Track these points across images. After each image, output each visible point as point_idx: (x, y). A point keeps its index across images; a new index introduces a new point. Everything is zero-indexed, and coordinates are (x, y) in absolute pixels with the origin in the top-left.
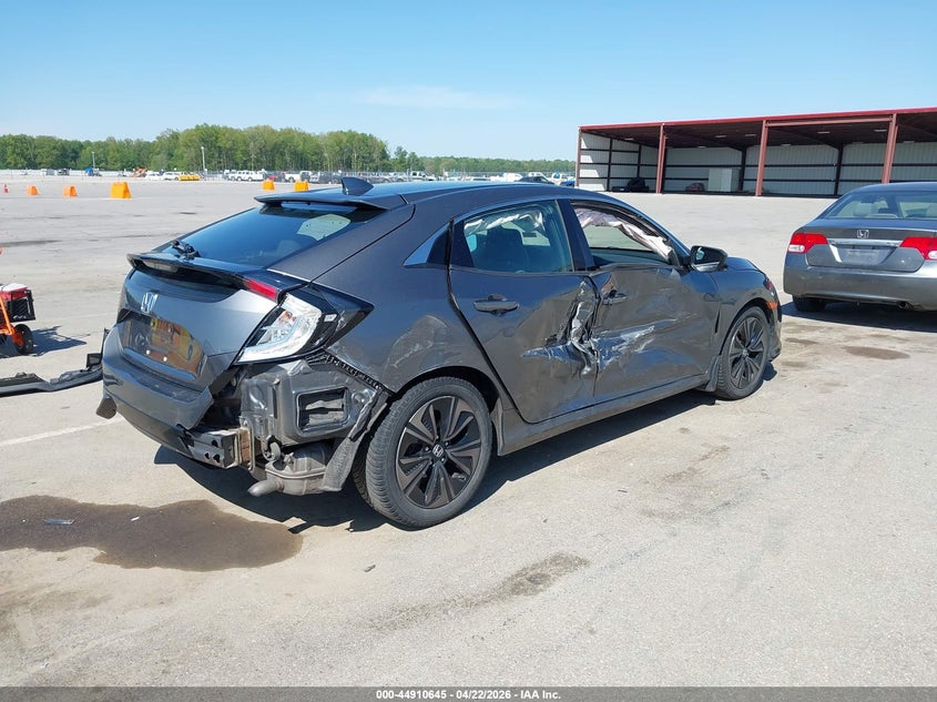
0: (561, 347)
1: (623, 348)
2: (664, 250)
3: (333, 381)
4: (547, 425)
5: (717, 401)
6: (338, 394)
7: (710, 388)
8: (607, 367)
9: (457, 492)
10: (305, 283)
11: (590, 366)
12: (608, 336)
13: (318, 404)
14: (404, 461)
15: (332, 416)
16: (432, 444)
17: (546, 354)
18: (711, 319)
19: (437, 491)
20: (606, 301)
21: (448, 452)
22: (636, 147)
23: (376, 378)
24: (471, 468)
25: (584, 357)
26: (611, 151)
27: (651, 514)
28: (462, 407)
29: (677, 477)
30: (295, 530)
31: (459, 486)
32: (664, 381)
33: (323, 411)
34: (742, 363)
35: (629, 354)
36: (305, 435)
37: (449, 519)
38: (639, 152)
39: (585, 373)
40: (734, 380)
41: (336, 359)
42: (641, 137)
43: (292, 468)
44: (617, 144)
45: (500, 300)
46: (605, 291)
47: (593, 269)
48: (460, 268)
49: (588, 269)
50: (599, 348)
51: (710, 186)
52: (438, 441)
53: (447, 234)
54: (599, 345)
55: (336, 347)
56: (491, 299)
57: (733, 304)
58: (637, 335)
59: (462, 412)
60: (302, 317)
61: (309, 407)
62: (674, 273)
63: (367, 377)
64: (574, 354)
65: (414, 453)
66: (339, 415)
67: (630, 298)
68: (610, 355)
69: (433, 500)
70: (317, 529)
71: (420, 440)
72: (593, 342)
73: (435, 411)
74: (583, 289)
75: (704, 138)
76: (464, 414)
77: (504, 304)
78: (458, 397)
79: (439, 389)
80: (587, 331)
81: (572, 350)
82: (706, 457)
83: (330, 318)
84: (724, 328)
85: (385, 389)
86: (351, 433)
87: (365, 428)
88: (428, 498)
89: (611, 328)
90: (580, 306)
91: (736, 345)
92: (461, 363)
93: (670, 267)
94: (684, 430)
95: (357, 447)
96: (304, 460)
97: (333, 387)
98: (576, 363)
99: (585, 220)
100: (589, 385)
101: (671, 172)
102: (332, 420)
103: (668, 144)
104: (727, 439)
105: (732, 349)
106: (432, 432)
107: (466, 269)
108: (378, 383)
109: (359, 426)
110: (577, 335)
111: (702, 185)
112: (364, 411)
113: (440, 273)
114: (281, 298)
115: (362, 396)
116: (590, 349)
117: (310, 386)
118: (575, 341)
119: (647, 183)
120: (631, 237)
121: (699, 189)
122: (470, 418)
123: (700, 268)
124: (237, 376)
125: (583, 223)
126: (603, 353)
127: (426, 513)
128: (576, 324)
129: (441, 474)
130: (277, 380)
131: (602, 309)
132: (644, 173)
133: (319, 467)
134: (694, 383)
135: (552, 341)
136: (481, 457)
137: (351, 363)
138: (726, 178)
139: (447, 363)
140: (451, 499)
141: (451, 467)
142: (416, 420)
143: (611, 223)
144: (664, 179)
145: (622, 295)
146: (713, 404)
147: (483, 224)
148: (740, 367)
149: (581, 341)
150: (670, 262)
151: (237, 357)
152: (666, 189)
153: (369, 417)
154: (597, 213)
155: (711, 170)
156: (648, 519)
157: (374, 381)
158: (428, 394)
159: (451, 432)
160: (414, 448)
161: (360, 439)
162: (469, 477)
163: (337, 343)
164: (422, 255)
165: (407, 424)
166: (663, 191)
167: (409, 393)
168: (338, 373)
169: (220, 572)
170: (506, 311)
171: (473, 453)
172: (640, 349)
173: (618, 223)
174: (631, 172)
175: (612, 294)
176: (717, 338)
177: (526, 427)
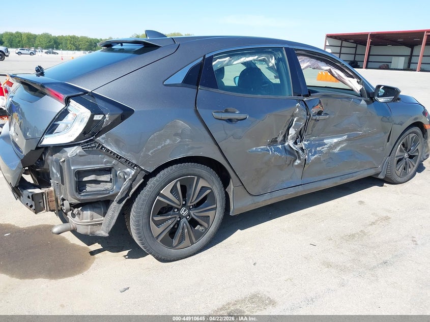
0: (280, 146)
1: (325, 149)
2: (357, 87)
3: (103, 162)
4: (266, 197)
5: (385, 184)
6: (108, 171)
7: (381, 177)
8: (312, 161)
9: (197, 238)
10: (86, 92)
11: (300, 159)
12: (314, 140)
13: (92, 177)
14: (156, 219)
15: (103, 186)
16: (180, 207)
17: (268, 151)
18: (385, 133)
19: (182, 238)
20: (314, 118)
21: (192, 212)
22: (354, 45)
23: (134, 162)
24: (208, 223)
25: (296, 154)
26: (341, 47)
27: (329, 265)
28: (202, 183)
29: (352, 236)
30: (93, 253)
31: (199, 235)
32: (351, 171)
33: (96, 182)
34: (403, 162)
35: (328, 153)
36: (82, 198)
37: (190, 256)
38: (356, 48)
39: (296, 164)
40: (397, 172)
41: (103, 147)
42: (358, 40)
43: (79, 218)
44: (345, 44)
45: (234, 112)
46: (314, 111)
47: (307, 96)
48: (206, 88)
49: (304, 96)
50: (307, 148)
51: (392, 66)
52: (184, 205)
53: (200, 65)
54: (308, 146)
55: (103, 138)
56: (226, 111)
57: (401, 124)
58: (335, 140)
59: (202, 187)
60: (79, 116)
61: (85, 179)
62: (363, 102)
63: (127, 160)
64: (290, 151)
65: (166, 213)
66: (109, 186)
67: (332, 116)
68: (315, 153)
69: (180, 243)
70: (107, 253)
71: (169, 205)
72: (304, 144)
73: (181, 186)
74: (298, 108)
75: (391, 41)
76: (203, 189)
77: (237, 115)
78: (199, 177)
79: (184, 171)
80: (300, 136)
81: (289, 149)
82: (373, 223)
83: (98, 117)
84: (393, 139)
85: (142, 170)
86: (117, 198)
87: (127, 195)
88: (175, 242)
89: (318, 135)
90: (295, 120)
91: (401, 151)
92: (201, 154)
93: (360, 98)
94: (361, 202)
95: (121, 208)
96: (88, 213)
97: (102, 166)
98: (290, 157)
99: (305, 63)
100: (299, 172)
101: (371, 59)
102: (103, 189)
103: (371, 44)
104: (389, 211)
105: (397, 152)
106: (179, 200)
107: (211, 89)
108: (136, 166)
109: (122, 194)
110: (292, 139)
111: (388, 65)
112: (126, 184)
113: (190, 91)
114: (67, 102)
115: (125, 173)
116: (302, 148)
117: (85, 165)
118: (290, 143)
119: (359, 64)
120: (336, 78)
121: (387, 67)
122: (208, 191)
123: (381, 100)
124: (44, 153)
125: (303, 66)
126: (310, 151)
127: (173, 252)
128: (292, 132)
129: (185, 227)
130: (63, 159)
131: (311, 123)
132: (358, 58)
133: (98, 218)
134: (370, 173)
135: (274, 141)
136: (216, 216)
137: (115, 150)
138: (401, 62)
139: (190, 154)
140: (192, 243)
141: (193, 223)
142: (166, 191)
143: (323, 67)
144: (368, 62)
145: (326, 114)
146: (382, 186)
147: (230, 61)
148: (402, 164)
149: (296, 143)
150: (361, 95)
151: (40, 141)
152: (368, 67)
153: (130, 188)
154: (314, 61)
155: (393, 57)
156: (327, 269)
157: (133, 164)
158: (176, 174)
159: (193, 199)
160: (164, 210)
161: (124, 202)
162: (207, 230)
163: (103, 136)
164: (179, 78)
165: (159, 194)
166: (367, 68)
167: (162, 173)
168: (106, 156)
169: (31, 280)
170: (238, 120)
171: (211, 214)
172: (337, 150)
173: (328, 68)
174: (351, 58)
175: (319, 113)
176: (389, 146)
177: (250, 198)
